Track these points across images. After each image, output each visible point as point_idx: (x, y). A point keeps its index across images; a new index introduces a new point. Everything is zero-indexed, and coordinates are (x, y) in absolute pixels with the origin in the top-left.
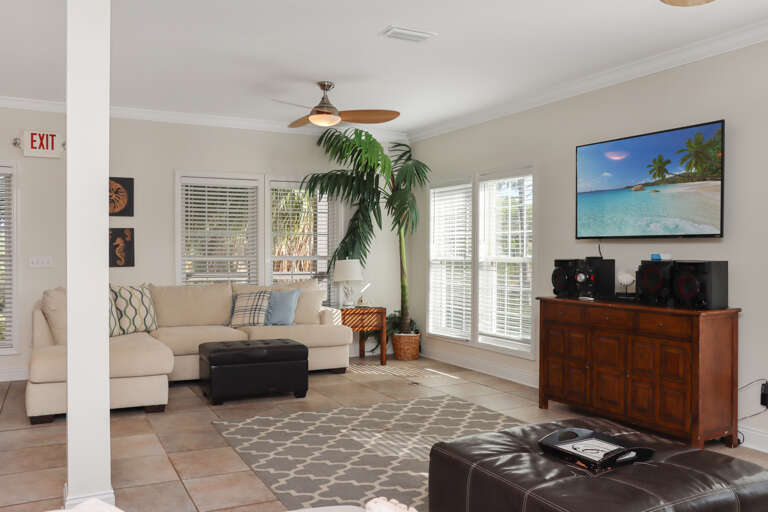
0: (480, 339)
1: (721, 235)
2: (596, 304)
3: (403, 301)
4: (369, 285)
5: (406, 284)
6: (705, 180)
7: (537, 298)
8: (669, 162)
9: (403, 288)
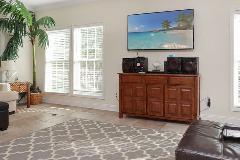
0: (74, 93)
1: (193, 49)
2: (146, 74)
3: (34, 79)
4: (16, 72)
5: (36, 71)
6: (186, 29)
7: (118, 73)
8: (170, 22)
9: (34, 73)
